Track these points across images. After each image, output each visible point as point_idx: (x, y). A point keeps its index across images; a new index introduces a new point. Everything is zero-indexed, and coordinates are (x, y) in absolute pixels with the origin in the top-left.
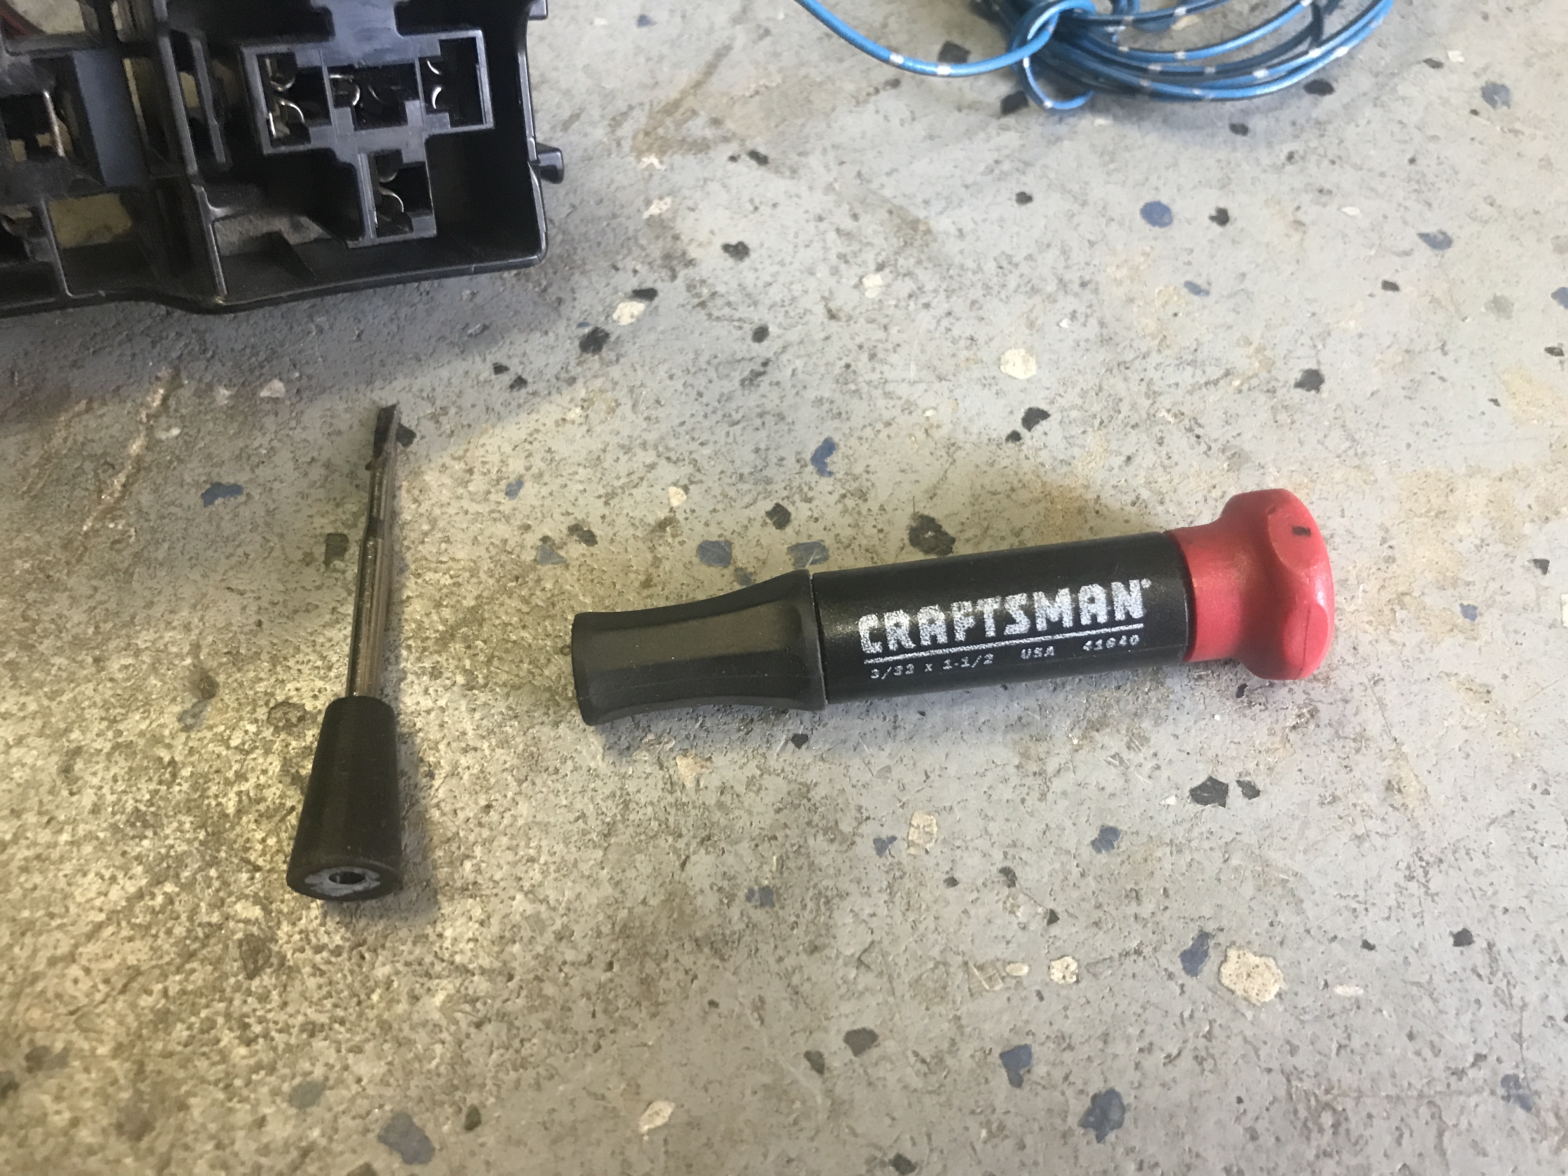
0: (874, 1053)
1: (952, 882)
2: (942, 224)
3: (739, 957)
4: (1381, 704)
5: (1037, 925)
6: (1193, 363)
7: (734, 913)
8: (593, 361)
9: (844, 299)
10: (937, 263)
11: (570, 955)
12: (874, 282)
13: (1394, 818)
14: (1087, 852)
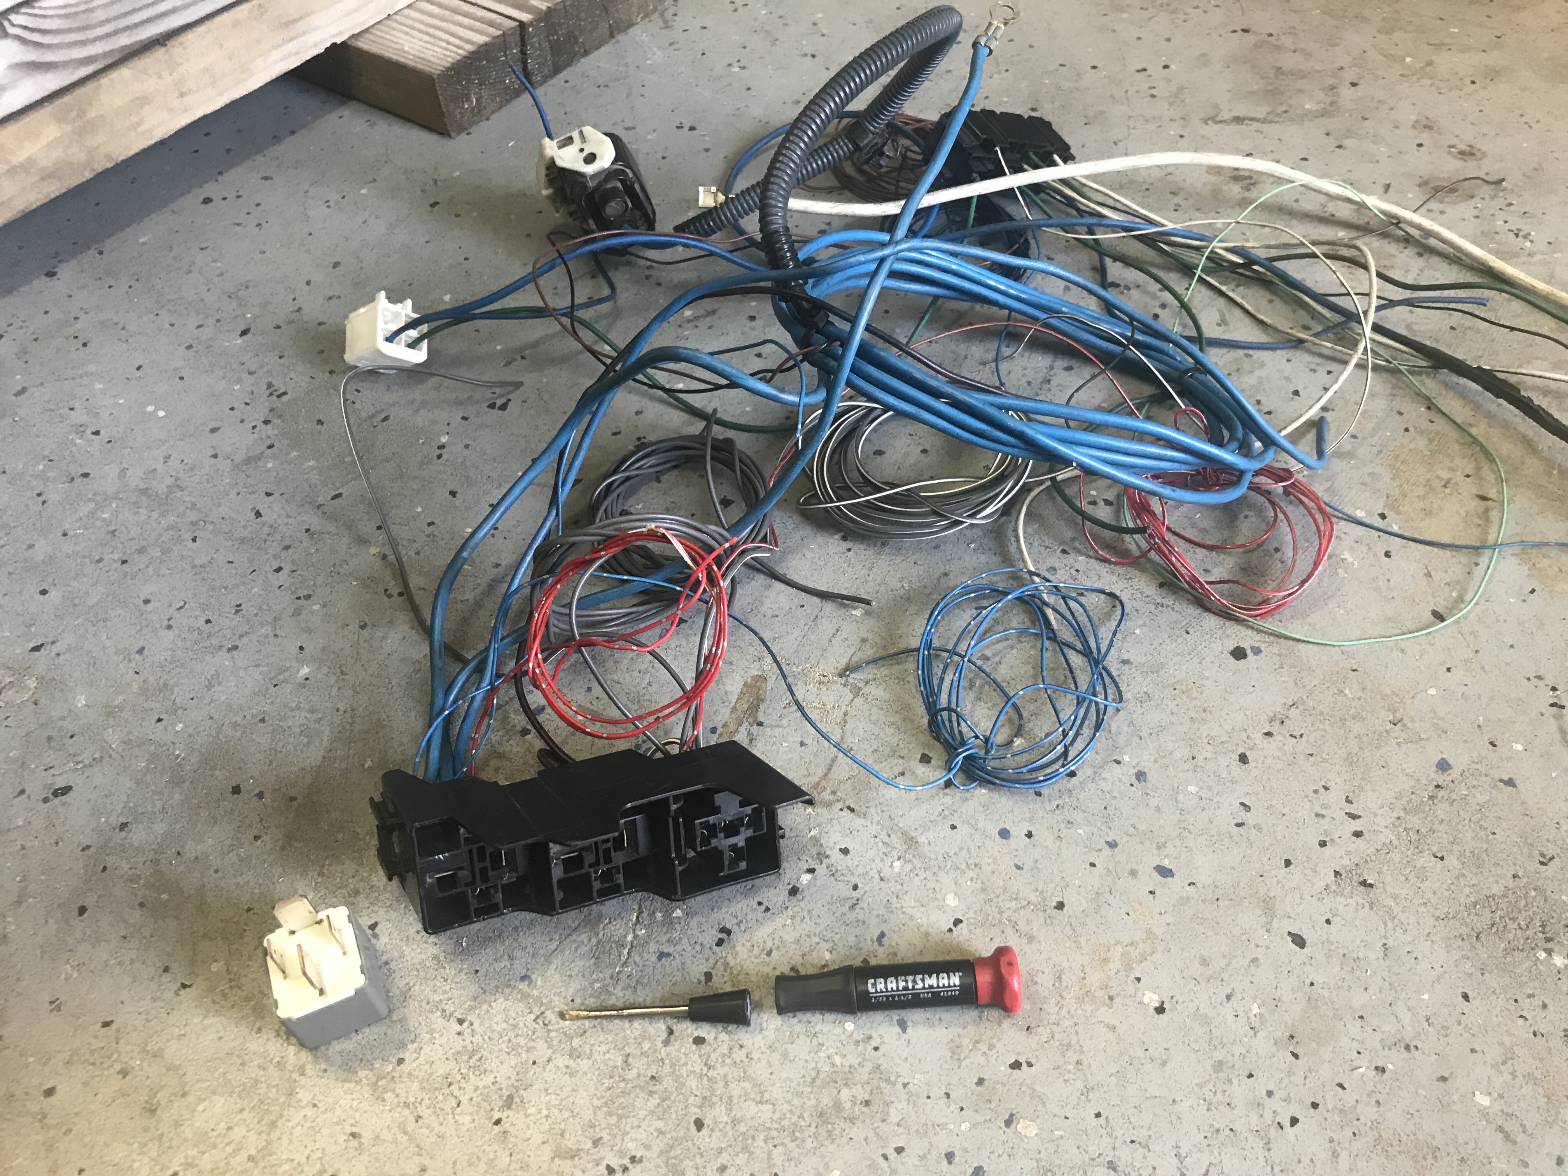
0: (903, 1154)
1: (929, 1097)
2: (922, 839)
3: (858, 1123)
4: (1077, 1033)
5: (957, 1111)
6: (1016, 899)
7: (856, 1109)
8: (794, 900)
9: (886, 873)
10: (920, 856)
11: (803, 1123)
12: (897, 864)
13: (1078, 1073)
14: (974, 1086)
